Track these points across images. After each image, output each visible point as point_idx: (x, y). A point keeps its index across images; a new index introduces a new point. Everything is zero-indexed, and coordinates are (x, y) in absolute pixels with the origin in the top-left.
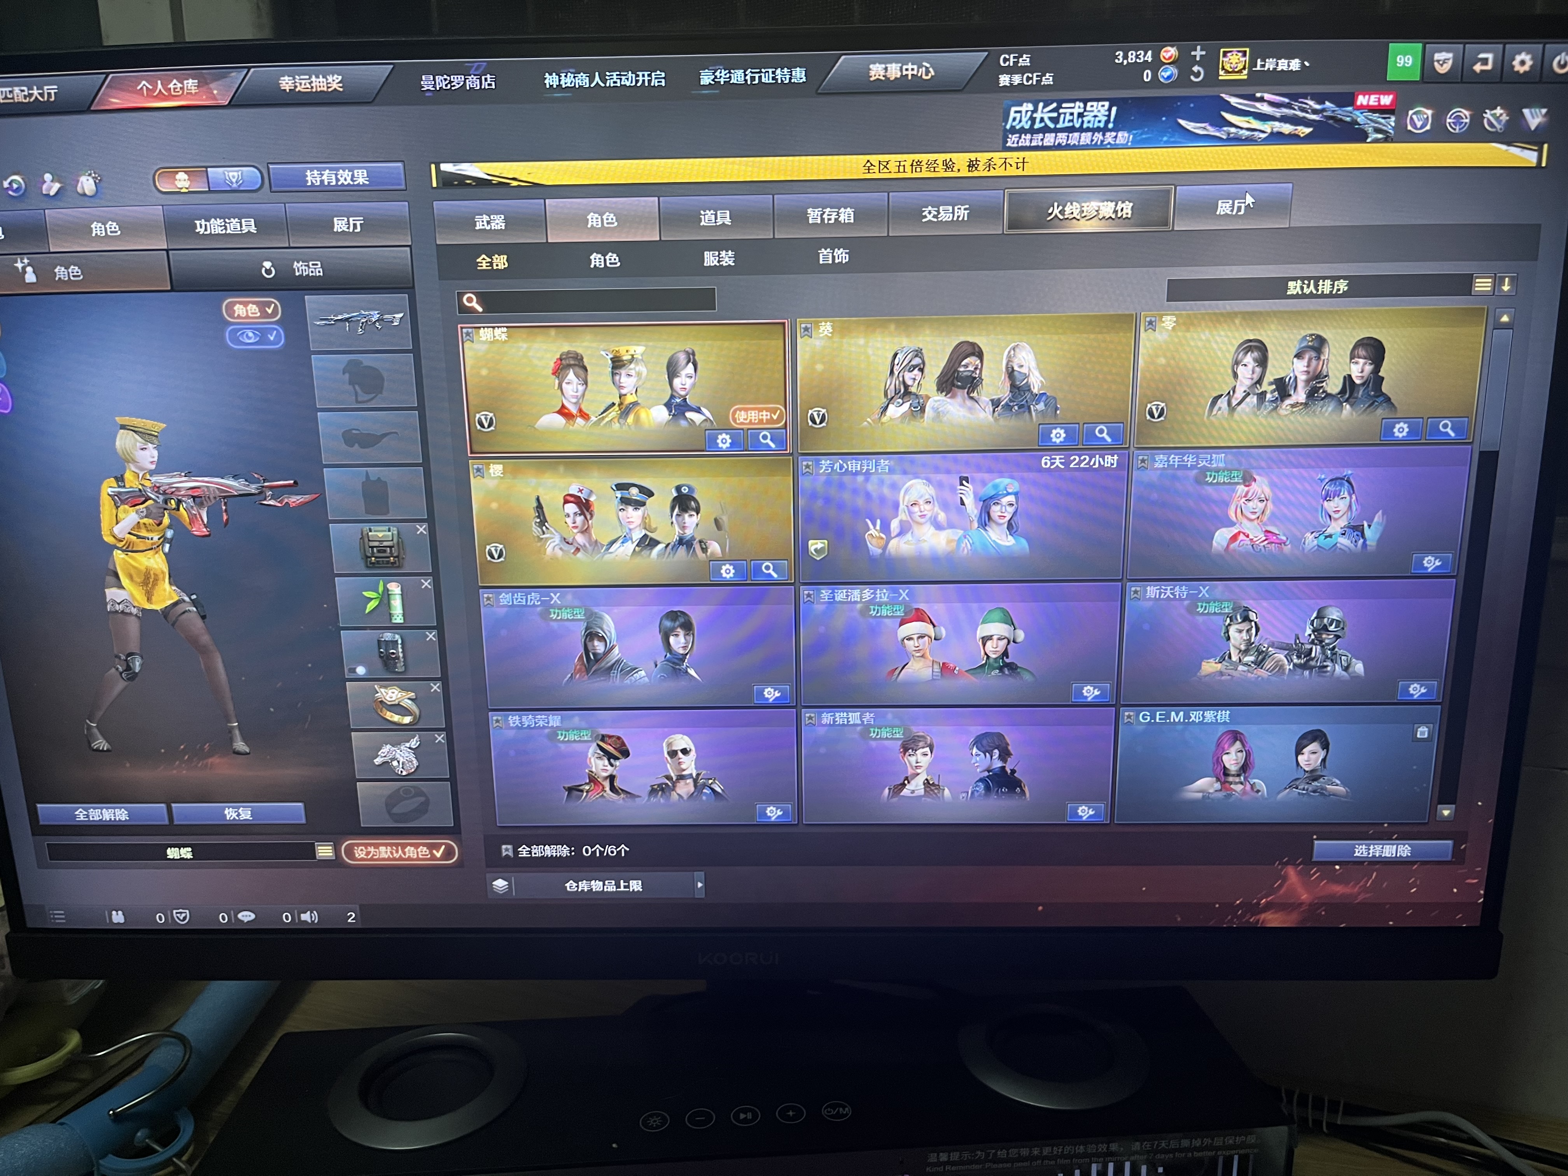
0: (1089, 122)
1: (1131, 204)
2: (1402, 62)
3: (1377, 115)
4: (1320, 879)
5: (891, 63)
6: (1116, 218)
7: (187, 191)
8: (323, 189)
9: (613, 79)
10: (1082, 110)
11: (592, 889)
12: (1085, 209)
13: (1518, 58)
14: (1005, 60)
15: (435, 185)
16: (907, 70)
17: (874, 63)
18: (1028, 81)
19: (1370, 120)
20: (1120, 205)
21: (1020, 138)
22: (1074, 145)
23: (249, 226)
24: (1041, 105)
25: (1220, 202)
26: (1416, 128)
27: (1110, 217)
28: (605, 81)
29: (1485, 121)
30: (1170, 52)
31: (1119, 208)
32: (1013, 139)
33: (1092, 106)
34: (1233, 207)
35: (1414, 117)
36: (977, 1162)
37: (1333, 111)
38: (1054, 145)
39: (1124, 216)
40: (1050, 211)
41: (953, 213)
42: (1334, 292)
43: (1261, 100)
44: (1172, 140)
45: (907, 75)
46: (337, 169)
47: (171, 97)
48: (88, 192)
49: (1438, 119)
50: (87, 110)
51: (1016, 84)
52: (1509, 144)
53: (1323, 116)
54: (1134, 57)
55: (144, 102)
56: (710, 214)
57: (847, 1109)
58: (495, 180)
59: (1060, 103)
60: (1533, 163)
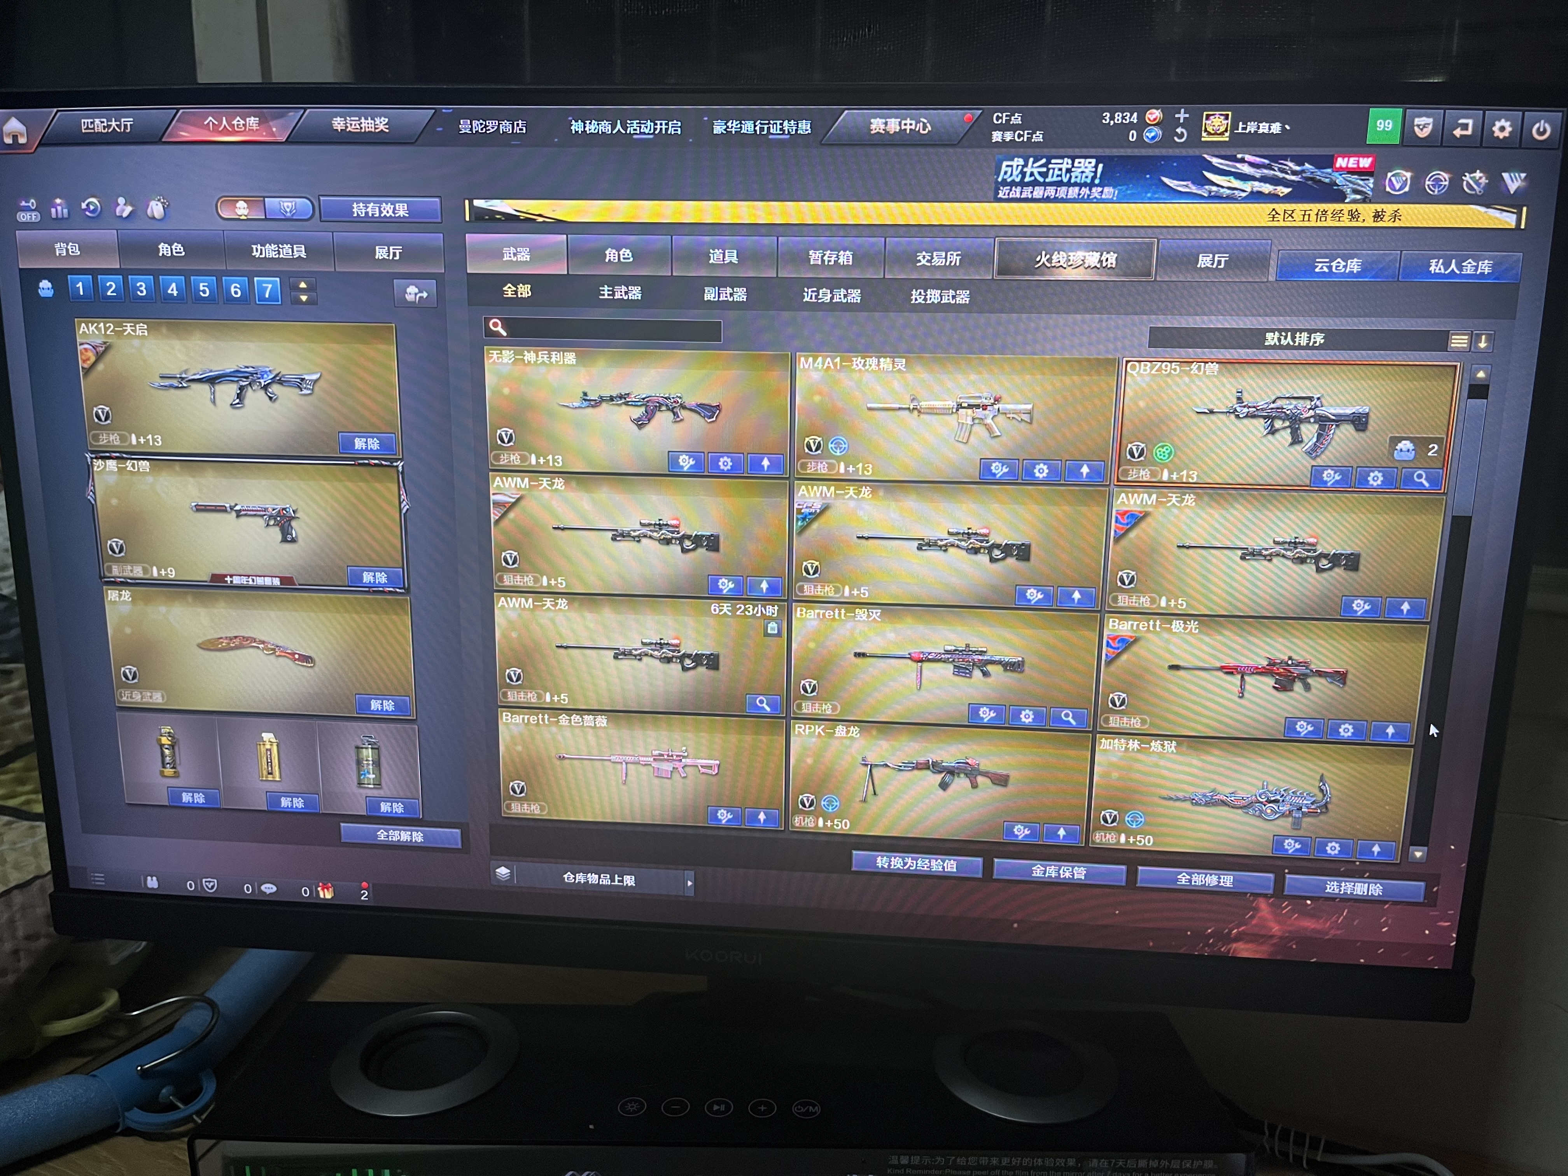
0: (1077, 177)
1: (1116, 255)
2: (1382, 126)
3: (1356, 176)
4: (1291, 912)
5: (891, 118)
6: (1101, 267)
7: (245, 218)
8: (367, 220)
9: (633, 126)
10: (1070, 166)
11: (588, 881)
12: (1071, 258)
13: (1498, 124)
14: (998, 118)
15: (467, 219)
16: (905, 124)
17: (875, 118)
18: (1019, 138)
19: (1349, 181)
20: (1105, 256)
21: (1011, 190)
22: (1062, 198)
23: (300, 251)
24: (1031, 160)
25: (1201, 255)
26: (1395, 190)
27: (1096, 267)
28: (625, 129)
30: (1154, 114)
31: (1103, 258)
32: (1004, 191)
33: (1080, 163)
34: (1213, 260)
35: (1393, 179)
36: (938, 1167)
37: (1313, 173)
38: (1043, 198)
39: (1109, 266)
40: (1038, 259)
41: (946, 258)
42: (1311, 344)
43: (1242, 161)
44: (1156, 196)
45: (905, 130)
46: (381, 203)
47: (234, 133)
48: (157, 216)
49: (1417, 181)
50: (159, 141)
51: (1008, 140)
52: (1488, 206)
53: (1302, 177)
54: (1120, 118)
55: (210, 136)
56: (719, 253)
57: (817, 1107)
58: (523, 216)
59: (1049, 159)
60: (1511, 225)
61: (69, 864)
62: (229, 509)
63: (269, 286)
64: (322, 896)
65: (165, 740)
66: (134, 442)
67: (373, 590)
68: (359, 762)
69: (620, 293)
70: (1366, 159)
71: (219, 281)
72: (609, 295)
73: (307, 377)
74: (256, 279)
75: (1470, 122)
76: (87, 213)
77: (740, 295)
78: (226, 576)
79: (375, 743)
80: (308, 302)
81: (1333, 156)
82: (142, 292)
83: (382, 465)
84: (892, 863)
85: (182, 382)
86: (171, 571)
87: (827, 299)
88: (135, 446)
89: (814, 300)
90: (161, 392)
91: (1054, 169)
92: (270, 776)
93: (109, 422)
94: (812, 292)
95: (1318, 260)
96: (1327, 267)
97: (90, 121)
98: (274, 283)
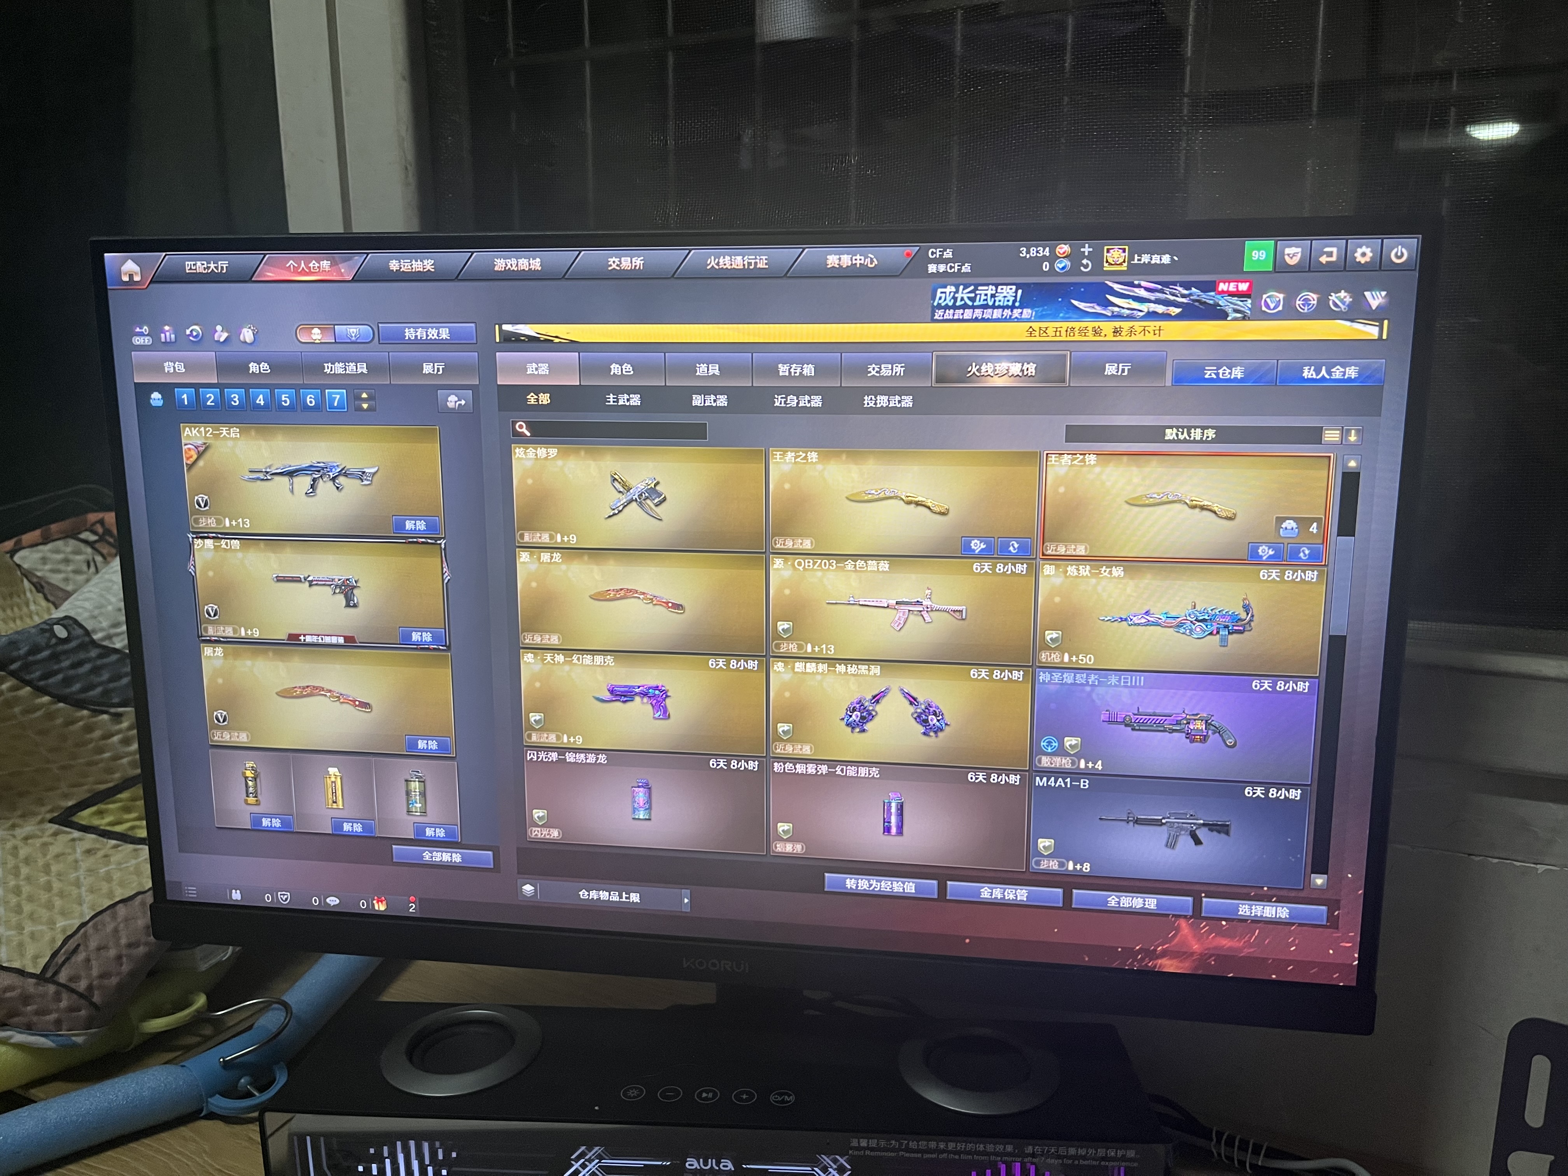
0: (1000, 301)
1: (1035, 365)
2: (1257, 256)
3: (1236, 298)
4: (1209, 932)
5: (844, 254)
6: (1023, 375)
7: (319, 342)
8: (417, 342)
10: (994, 292)
11: (600, 898)
12: (997, 368)
13: (1360, 251)
14: (933, 253)
15: (498, 340)
16: (856, 260)
17: (831, 255)
18: (951, 269)
19: (1230, 302)
20: (1026, 366)
21: (945, 312)
22: (988, 318)
23: (363, 368)
24: (961, 287)
25: (1107, 365)
27: (1018, 375)
29: (1331, 303)
30: (1064, 248)
31: (1025, 368)
32: (940, 313)
33: (1002, 289)
34: (1118, 369)
35: (1268, 300)
36: (893, 1150)
37: (1198, 296)
38: (972, 319)
39: (1029, 375)
40: (969, 370)
41: (892, 369)
42: (1204, 439)
43: (1139, 286)
44: (1067, 316)
45: (856, 264)
46: (428, 328)
47: (311, 273)
48: (248, 341)
49: (1289, 302)
50: (250, 281)
51: (941, 271)
52: (1352, 321)
53: (1190, 300)
54: (1035, 252)
55: (291, 276)
56: (703, 367)
57: (791, 1097)
58: (543, 337)
59: (976, 286)
60: (1374, 336)
61: (167, 878)
62: (303, 580)
63: (337, 396)
64: (377, 908)
65: (249, 774)
66: (228, 524)
67: (420, 647)
68: (408, 793)
69: (623, 400)
70: (1243, 284)
71: (297, 393)
72: (614, 402)
73: (367, 470)
74: (327, 391)
75: (1334, 250)
77: (722, 401)
78: (300, 635)
79: (421, 777)
80: (368, 409)
81: (1215, 282)
82: (235, 402)
83: (428, 543)
84: (859, 885)
85: (267, 475)
86: (256, 631)
87: (794, 404)
88: (227, 528)
89: (783, 405)
90: (248, 483)
91: (981, 294)
92: (335, 804)
93: (207, 508)
94: (782, 398)
95: (1206, 368)
96: (1215, 373)
97: (192, 263)
98: (341, 394)
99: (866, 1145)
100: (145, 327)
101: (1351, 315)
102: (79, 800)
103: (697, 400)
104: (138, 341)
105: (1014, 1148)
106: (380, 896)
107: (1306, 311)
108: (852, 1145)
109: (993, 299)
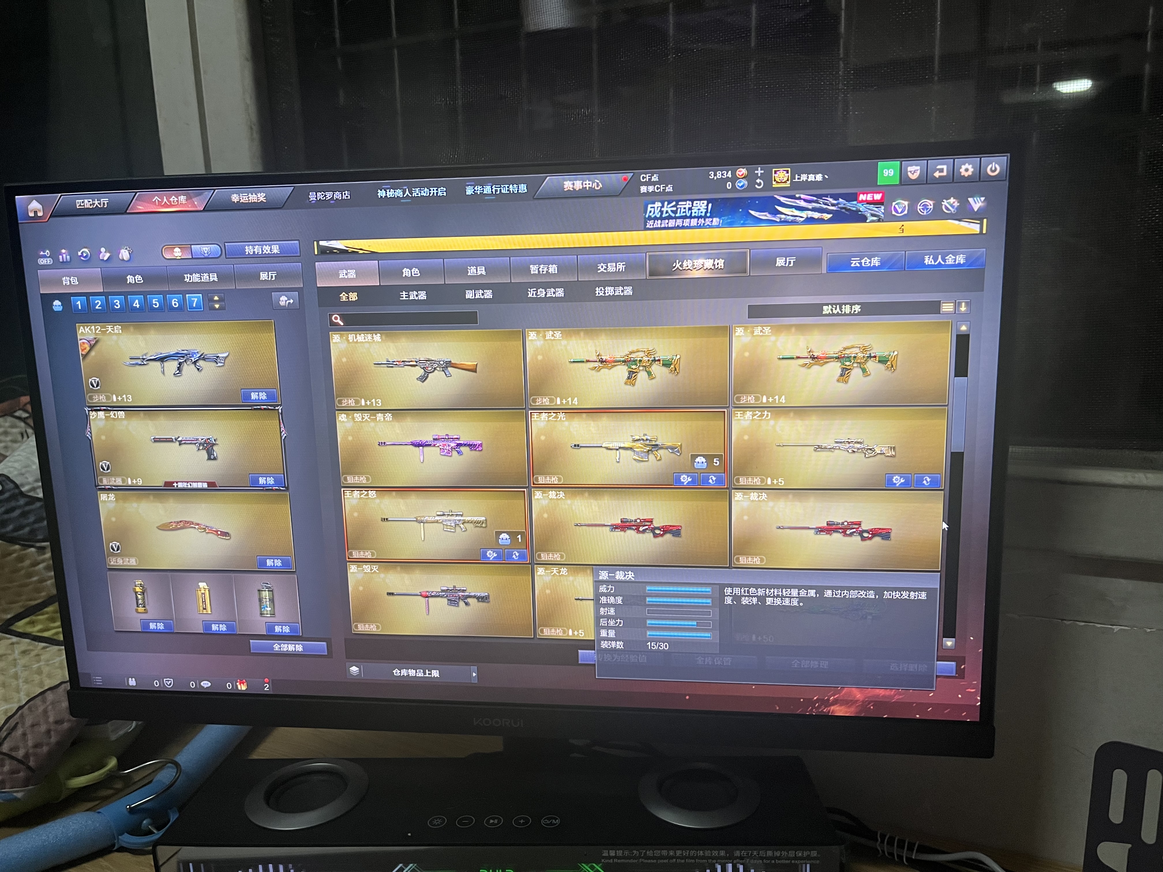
0: (695, 213)
1: (723, 261)
2: (887, 173)
3: (872, 206)
5: (576, 181)
6: (714, 269)
7: (180, 258)
8: (255, 256)
9: (416, 192)
10: (691, 206)
11: (409, 675)
12: (695, 264)
13: (964, 167)
14: (643, 178)
15: (316, 253)
16: (586, 184)
17: (567, 181)
18: (657, 190)
19: (869, 209)
20: (717, 261)
21: (654, 222)
22: (687, 226)
23: (214, 277)
24: (666, 203)
25: (778, 259)
27: (711, 268)
28: (411, 193)
29: (943, 207)
30: (742, 171)
31: (716, 263)
32: (650, 223)
33: (697, 204)
34: (786, 261)
35: (897, 206)
36: (635, 858)
37: (844, 204)
38: (675, 227)
39: (719, 268)
40: (674, 265)
41: (616, 267)
42: (852, 312)
43: (800, 198)
44: (747, 222)
45: (586, 187)
46: (262, 245)
47: (171, 206)
48: (125, 259)
49: (912, 208)
50: (125, 213)
51: (650, 191)
52: (960, 220)
53: (838, 207)
54: (720, 175)
55: (157, 208)
56: (473, 269)
57: (557, 820)
58: (350, 250)
59: (677, 202)
60: (977, 231)
61: (79, 670)
62: (174, 440)
63: (195, 299)
64: (239, 688)
65: (138, 589)
66: (115, 400)
67: (266, 489)
68: (260, 600)
69: (413, 296)
70: (878, 194)
71: (165, 298)
72: (406, 297)
73: (220, 355)
74: (187, 295)
75: (945, 167)
76: (82, 258)
77: (488, 294)
78: (173, 482)
79: (270, 588)
80: (219, 309)
81: (857, 193)
82: (117, 306)
83: (269, 409)
84: (605, 658)
85: (143, 361)
86: (139, 480)
87: (543, 295)
88: (115, 402)
89: (534, 296)
90: (130, 368)
91: (681, 208)
92: (205, 610)
93: (99, 388)
94: (533, 291)
95: (852, 259)
96: (859, 263)
97: (81, 201)
98: (198, 298)
99: (614, 855)
100: (48, 251)
101: (958, 216)
102: (16, 613)
103: (469, 295)
104: (42, 261)
105: (726, 853)
106: (241, 679)
107: (925, 213)
108: (604, 855)
109: (690, 211)
